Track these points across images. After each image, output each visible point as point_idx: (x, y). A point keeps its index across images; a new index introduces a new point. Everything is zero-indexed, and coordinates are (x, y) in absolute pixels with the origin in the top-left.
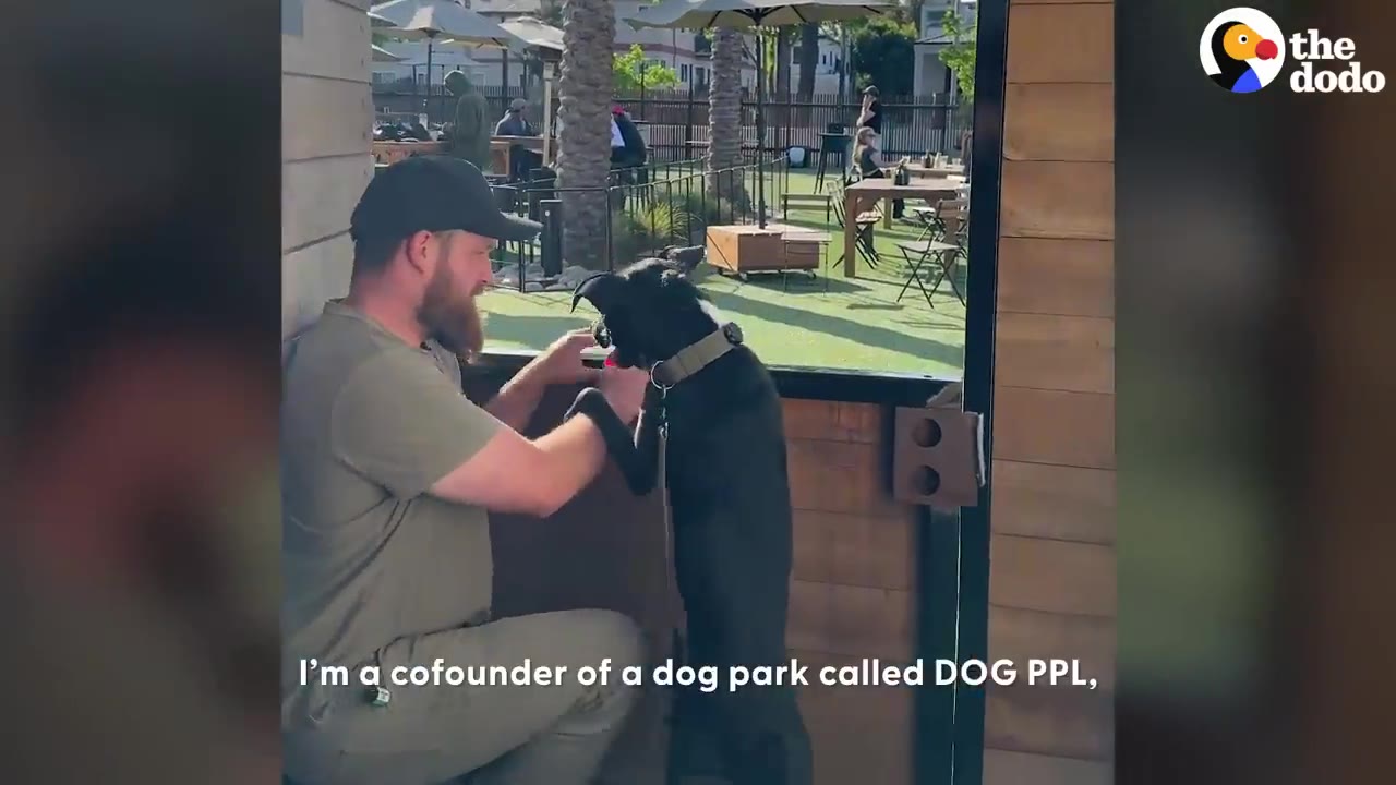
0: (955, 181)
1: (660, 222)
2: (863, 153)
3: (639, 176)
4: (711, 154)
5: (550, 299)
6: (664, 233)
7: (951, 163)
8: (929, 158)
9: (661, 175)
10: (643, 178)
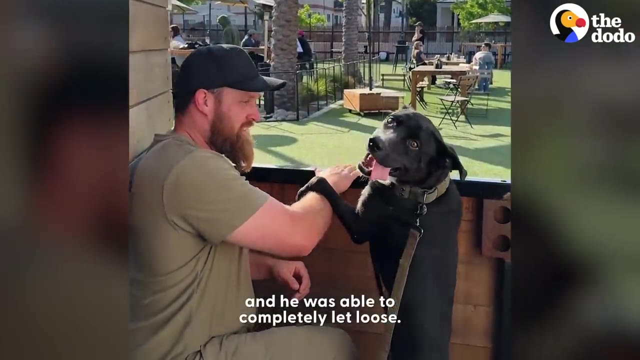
0: (464, 67)
1: (321, 88)
2: (417, 53)
3: (310, 66)
4: (344, 55)
5: (269, 126)
6: (323, 93)
7: (460, 58)
8: (449, 56)
9: (320, 66)
10: (312, 67)
